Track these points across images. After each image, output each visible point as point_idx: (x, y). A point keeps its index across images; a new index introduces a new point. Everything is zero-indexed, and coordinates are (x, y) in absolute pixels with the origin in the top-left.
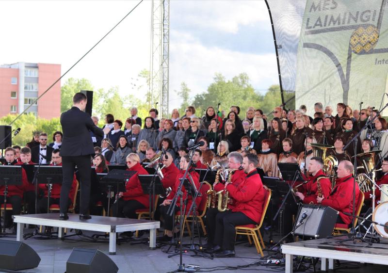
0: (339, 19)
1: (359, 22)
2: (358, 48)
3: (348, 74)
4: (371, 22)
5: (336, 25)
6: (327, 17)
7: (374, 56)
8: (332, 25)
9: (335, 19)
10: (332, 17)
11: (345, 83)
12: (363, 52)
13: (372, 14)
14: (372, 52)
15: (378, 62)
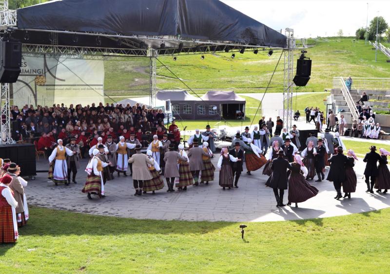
0: (28, 71)
1: (37, 74)
2: (39, 84)
3: (36, 94)
4: (41, 74)
5: (28, 74)
6: (23, 70)
7: (45, 87)
8: (26, 74)
9: (27, 70)
10: (25, 71)
11: (35, 96)
12: (41, 85)
13: (41, 71)
14: (44, 85)
15: (47, 89)
